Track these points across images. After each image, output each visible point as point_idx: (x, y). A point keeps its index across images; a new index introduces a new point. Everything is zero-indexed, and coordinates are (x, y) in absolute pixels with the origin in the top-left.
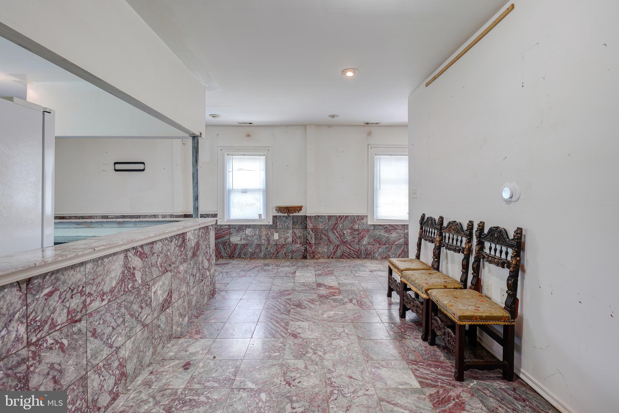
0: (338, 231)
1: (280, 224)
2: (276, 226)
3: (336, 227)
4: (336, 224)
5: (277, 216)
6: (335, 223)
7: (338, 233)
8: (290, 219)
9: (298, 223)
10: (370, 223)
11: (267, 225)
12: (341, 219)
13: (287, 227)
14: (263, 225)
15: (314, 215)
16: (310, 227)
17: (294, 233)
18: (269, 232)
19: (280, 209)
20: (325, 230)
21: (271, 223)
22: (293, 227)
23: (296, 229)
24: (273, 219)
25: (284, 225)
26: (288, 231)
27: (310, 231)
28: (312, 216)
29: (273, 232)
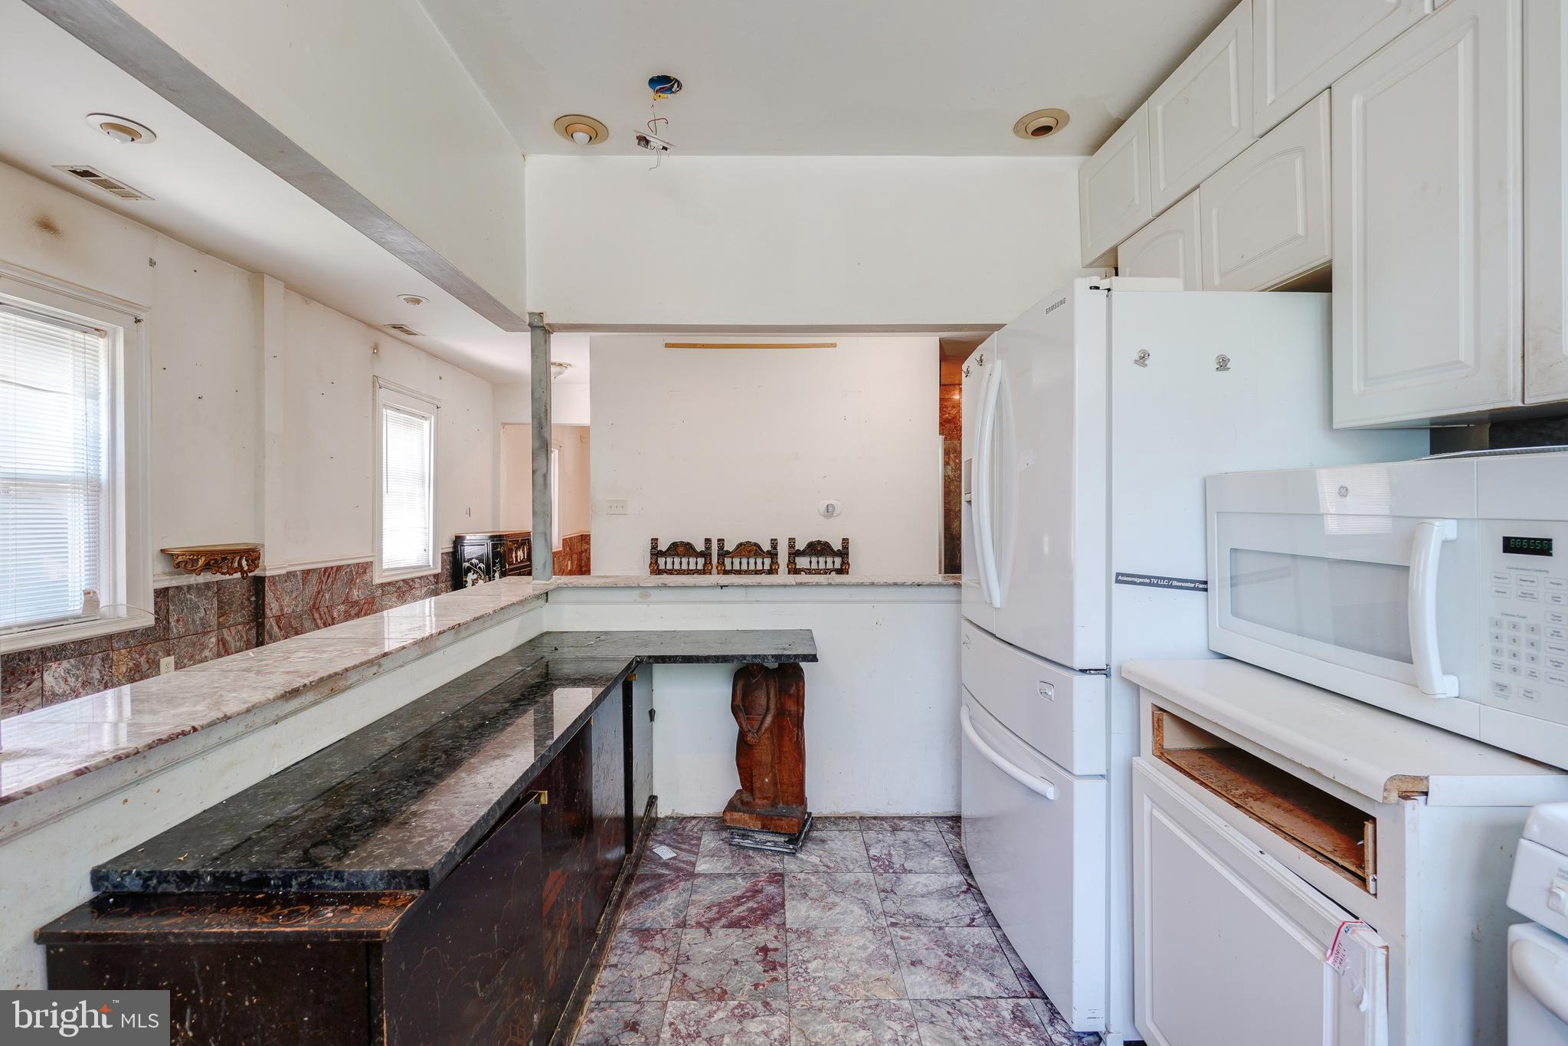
0: (322, 613)
1: (178, 621)
2: (167, 629)
3: (318, 602)
4: (319, 592)
5: (167, 589)
6: (316, 590)
7: (321, 618)
8: (210, 594)
9: (234, 607)
10: (376, 580)
11: (132, 633)
12: (328, 578)
13: (202, 625)
14: (119, 635)
16: (274, 610)
17: (224, 645)
18: (143, 660)
19: (182, 561)
20: (295, 618)
21: (149, 621)
22: (219, 623)
23: (229, 628)
24: (156, 604)
25: (194, 622)
26: (205, 639)
27: (274, 624)
28: (279, 576)
29: (156, 653)
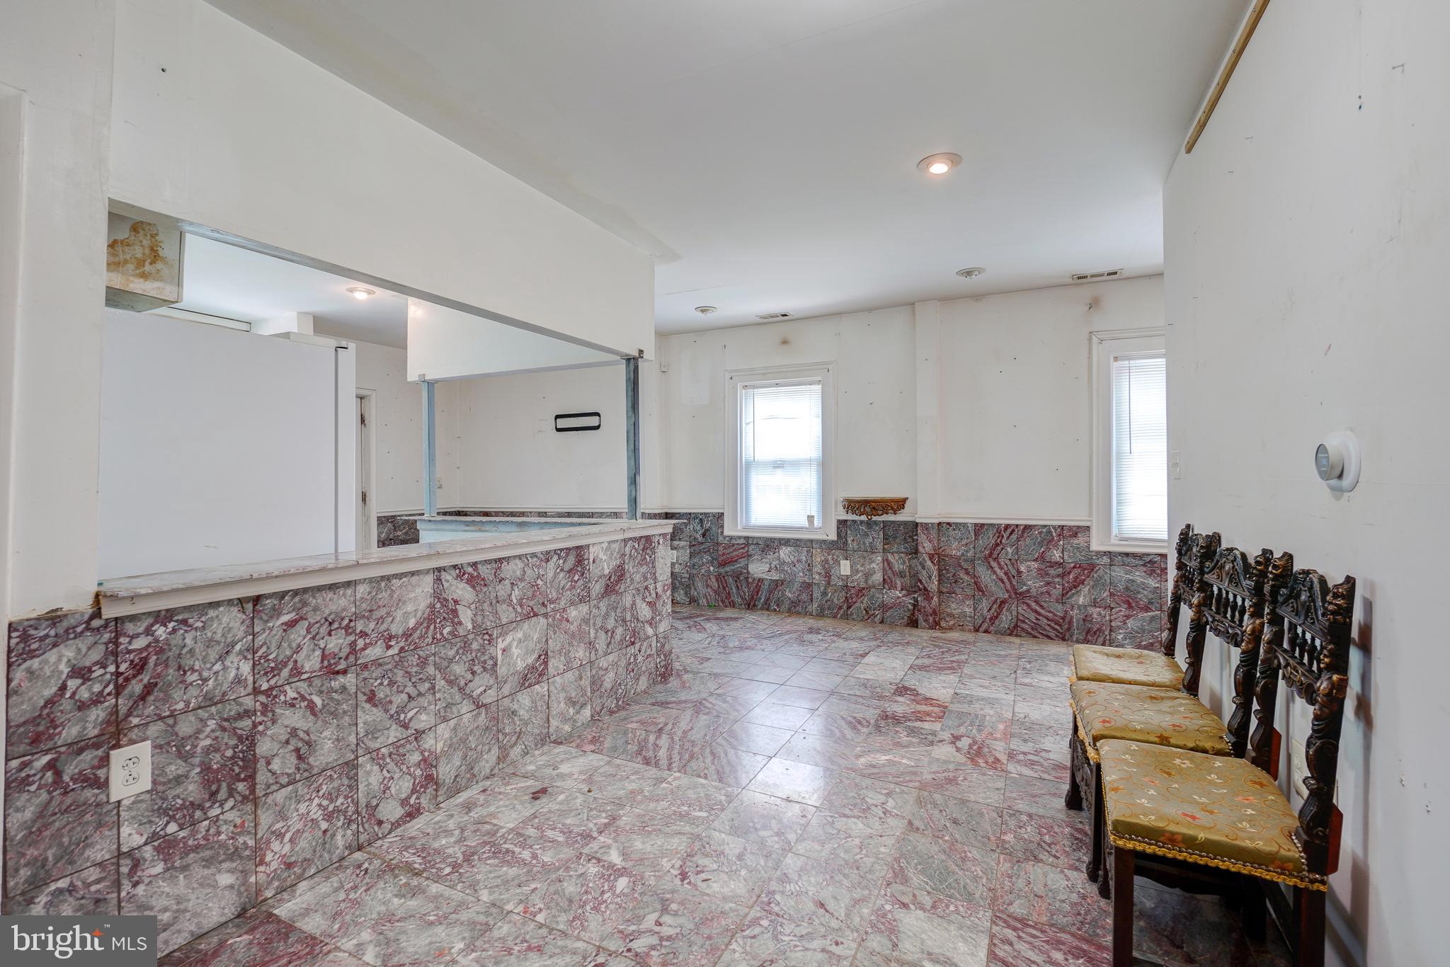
0: (1003, 563)
1: (853, 541)
2: (846, 543)
3: (996, 553)
4: (997, 545)
5: (846, 521)
6: (993, 542)
7: (1001, 568)
8: (877, 528)
9: (898, 540)
10: (1095, 546)
11: (824, 541)
12: (1011, 534)
13: (871, 547)
14: (817, 541)
15: (937, 521)
16: (926, 549)
17: (888, 564)
18: (830, 557)
19: (853, 505)
20: (966, 561)
21: (833, 536)
22: (884, 549)
23: (892, 553)
24: (838, 528)
25: (864, 543)
26: (874, 556)
27: (927, 559)
28: (932, 524)
29: (838, 556)
